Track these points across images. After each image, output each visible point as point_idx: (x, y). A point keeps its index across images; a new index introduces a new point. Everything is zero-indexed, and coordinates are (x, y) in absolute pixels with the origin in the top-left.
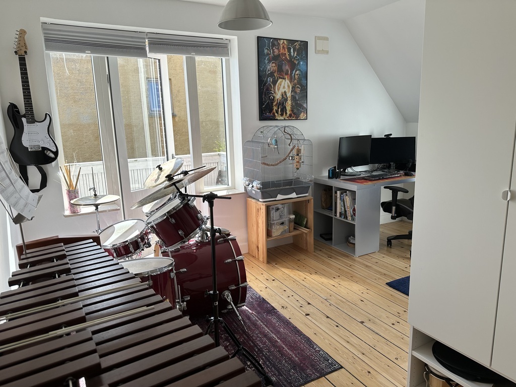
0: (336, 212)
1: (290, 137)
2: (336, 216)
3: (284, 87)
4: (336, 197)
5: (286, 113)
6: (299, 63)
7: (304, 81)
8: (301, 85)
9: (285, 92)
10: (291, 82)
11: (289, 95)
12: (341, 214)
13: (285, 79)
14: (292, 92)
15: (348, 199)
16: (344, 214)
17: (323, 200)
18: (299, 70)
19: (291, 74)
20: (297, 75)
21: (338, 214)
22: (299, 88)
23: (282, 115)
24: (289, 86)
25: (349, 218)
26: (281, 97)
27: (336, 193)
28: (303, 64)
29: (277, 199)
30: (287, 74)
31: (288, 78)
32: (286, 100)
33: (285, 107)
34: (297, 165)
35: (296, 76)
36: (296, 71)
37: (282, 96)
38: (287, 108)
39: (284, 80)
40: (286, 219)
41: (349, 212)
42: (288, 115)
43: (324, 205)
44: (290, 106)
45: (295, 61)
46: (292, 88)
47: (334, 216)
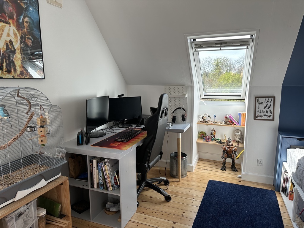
0: (92, 184)
1: (27, 103)
2: (93, 187)
3: (8, 35)
4: (91, 167)
5: (15, 70)
6: (27, 8)
7: (36, 32)
8: (33, 36)
9: (10, 41)
10: (18, 30)
11: (17, 45)
12: (99, 185)
13: (9, 24)
14: (21, 43)
15: (107, 169)
16: (103, 185)
17: (71, 168)
18: (28, 17)
19: (18, 20)
20: (27, 22)
21: (95, 186)
22: (31, 40)
23: (9, 72)
24: (15, 35)
25: (110, 188)
26: (5, 47)
27: (91, 162)
28: (33, 11)
29: (16, 199)
30: (11, 17)
31: (13, 23)
32: (14, 52)
33: (13, 62)
34: (42, 141)
35: (25, 24)
36: (24, 17)
37: (7, 45)
38: (16, 63)
39: (7, 25)
40: (34, 222)
41: (110, 181)
42: (18, 72)
43: (73, 174)
44: (20, 61)
45: (22, 4)
46: (21, 37)
47: (90, 189)
